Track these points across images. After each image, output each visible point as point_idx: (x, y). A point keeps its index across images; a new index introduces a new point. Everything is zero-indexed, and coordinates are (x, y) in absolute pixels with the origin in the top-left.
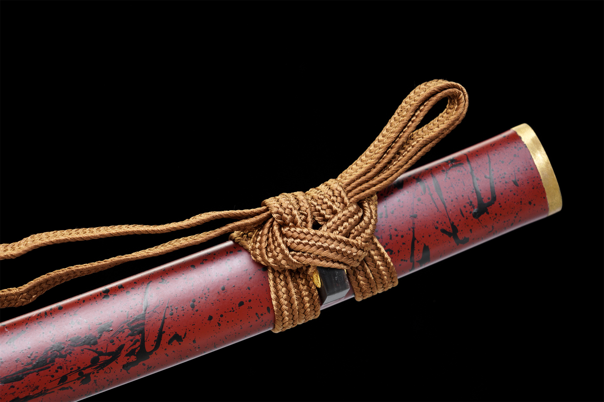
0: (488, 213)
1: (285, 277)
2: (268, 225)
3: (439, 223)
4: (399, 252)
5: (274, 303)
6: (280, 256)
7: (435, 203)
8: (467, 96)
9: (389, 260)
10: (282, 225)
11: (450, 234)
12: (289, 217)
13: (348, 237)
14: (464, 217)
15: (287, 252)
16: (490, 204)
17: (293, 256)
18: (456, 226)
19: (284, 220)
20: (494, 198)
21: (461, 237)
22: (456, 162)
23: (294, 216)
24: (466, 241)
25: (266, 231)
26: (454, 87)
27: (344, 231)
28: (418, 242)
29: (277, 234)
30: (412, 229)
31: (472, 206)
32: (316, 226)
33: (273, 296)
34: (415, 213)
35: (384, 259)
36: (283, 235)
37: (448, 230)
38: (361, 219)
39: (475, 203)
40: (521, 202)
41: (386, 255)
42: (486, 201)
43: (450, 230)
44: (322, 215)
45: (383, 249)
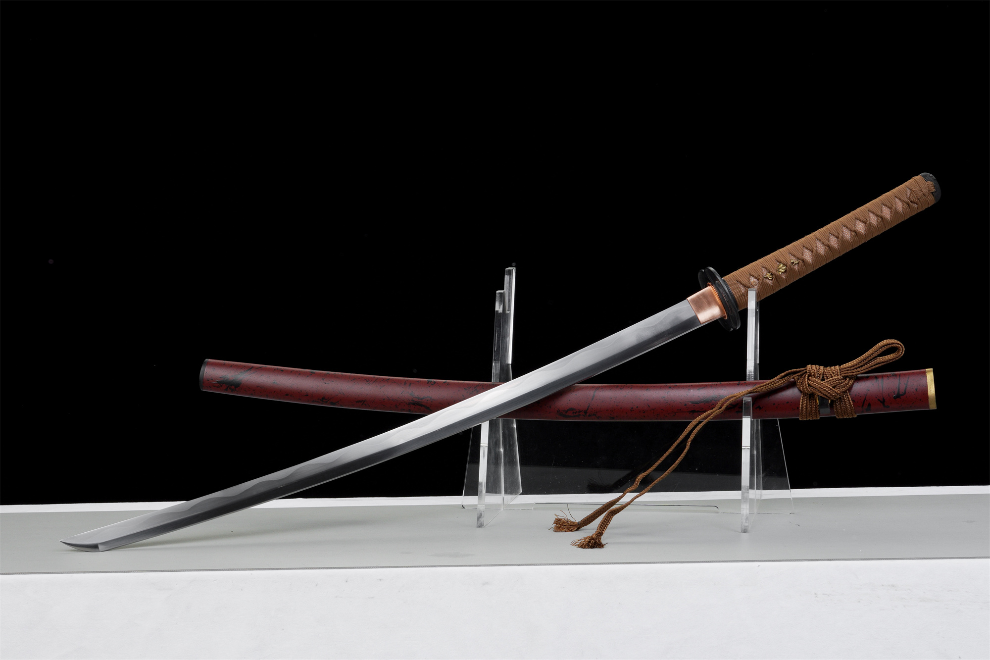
0: (900, 398)
1: (807, 397)
2: (803, 376)
3: (878, 396)
4: (858, 403)
5: (800, 406)
6: (805, 387)
8: (904, 349)
9: (852, 403)
10: (809, 376)
11: (881, 402)
12: (813, 374)
13: (834, 388)
14: (889, 397)
15: (807, 385)
16: (902, 395)
17: (809, 388)
18: (885, 399)
19: (811, 374)
20: (905, 393)
21: (886, 404)
22: (895, 375)
23: (815, 373)
25: (802, 379)
26: (898, 344)
27: (833, 385)
28: (866, 402)
29: (807, 377)
32: (823, 380)
33: (801, 403)
35: (850, 403)
36: (808, 379)
38: (842, 383)
39: (896, 393)
41: (851, 401)
42: (901, 393)
43: (882, 401)
44: (827, 377)
45: (850, 399)
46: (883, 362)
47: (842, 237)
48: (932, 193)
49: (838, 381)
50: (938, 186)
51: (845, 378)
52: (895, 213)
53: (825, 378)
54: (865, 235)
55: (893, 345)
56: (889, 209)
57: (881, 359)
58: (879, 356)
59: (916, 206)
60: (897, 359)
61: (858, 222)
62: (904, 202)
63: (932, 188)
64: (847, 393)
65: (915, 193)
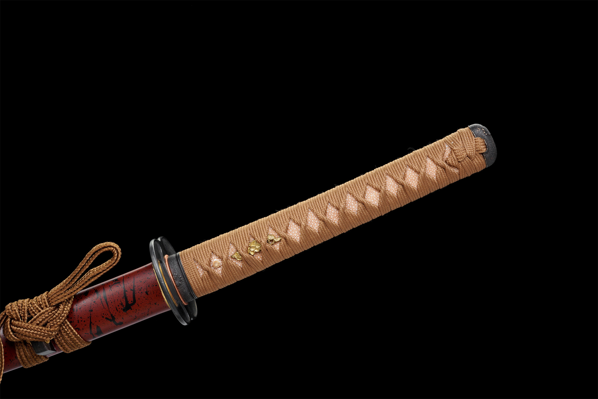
0: (131, 309)
1: (22, 344)
3: (105, 314)
4: (83, 329)
7: (102, 304)
8: (120, 250)
9: (76, 333)
10: (11, 319)
11: (111, 320)
14: (118, 311)
16: (132, 304)
18: (114, 316)
19: (12, 316)
20: (135, 301)
21: (117, 321)
22: (117, 281)
23: (17, 314)
24: (121, 324)
26: (111, 246)
28: (93, 324)
29: (9, 322)
30: (89, 318)
31: (122, 306)
32: (30, 319)
33: (17, 353)
34: (92, 309)
35: (74, 334)
36: (11, 324)
37: (109, 318)
38: (54, 314)
39: (124, 303)
40: (150, 303)
41: (74, 331)
42: (130, 302)
43: (111, 318)
44: (33, 313)
45: (72, 328)
46: (98, 274)
47: (344, 209)
48: (482, 154)
49: (51, 312)
50: (492, 143)
51: (57, 306)
52: (424, 179)
53: (33, 314)
54: (379, 208)
55: (104, 250)
56: (416, 174)
57: (95, 270)
58: (92, 266)
59: (456, 171)
60: (115, 265)
61: (369, 189)
62: (438, 165)
63: (483, 147)
64: (66, 322)
65: (455, 153)
